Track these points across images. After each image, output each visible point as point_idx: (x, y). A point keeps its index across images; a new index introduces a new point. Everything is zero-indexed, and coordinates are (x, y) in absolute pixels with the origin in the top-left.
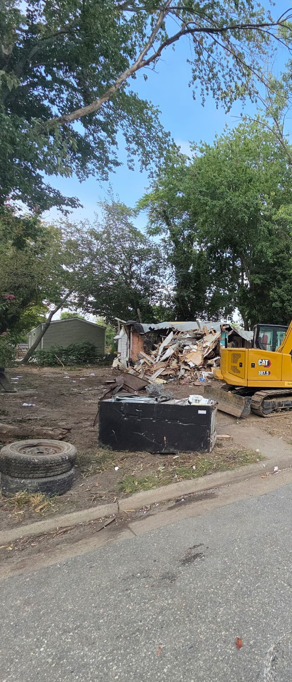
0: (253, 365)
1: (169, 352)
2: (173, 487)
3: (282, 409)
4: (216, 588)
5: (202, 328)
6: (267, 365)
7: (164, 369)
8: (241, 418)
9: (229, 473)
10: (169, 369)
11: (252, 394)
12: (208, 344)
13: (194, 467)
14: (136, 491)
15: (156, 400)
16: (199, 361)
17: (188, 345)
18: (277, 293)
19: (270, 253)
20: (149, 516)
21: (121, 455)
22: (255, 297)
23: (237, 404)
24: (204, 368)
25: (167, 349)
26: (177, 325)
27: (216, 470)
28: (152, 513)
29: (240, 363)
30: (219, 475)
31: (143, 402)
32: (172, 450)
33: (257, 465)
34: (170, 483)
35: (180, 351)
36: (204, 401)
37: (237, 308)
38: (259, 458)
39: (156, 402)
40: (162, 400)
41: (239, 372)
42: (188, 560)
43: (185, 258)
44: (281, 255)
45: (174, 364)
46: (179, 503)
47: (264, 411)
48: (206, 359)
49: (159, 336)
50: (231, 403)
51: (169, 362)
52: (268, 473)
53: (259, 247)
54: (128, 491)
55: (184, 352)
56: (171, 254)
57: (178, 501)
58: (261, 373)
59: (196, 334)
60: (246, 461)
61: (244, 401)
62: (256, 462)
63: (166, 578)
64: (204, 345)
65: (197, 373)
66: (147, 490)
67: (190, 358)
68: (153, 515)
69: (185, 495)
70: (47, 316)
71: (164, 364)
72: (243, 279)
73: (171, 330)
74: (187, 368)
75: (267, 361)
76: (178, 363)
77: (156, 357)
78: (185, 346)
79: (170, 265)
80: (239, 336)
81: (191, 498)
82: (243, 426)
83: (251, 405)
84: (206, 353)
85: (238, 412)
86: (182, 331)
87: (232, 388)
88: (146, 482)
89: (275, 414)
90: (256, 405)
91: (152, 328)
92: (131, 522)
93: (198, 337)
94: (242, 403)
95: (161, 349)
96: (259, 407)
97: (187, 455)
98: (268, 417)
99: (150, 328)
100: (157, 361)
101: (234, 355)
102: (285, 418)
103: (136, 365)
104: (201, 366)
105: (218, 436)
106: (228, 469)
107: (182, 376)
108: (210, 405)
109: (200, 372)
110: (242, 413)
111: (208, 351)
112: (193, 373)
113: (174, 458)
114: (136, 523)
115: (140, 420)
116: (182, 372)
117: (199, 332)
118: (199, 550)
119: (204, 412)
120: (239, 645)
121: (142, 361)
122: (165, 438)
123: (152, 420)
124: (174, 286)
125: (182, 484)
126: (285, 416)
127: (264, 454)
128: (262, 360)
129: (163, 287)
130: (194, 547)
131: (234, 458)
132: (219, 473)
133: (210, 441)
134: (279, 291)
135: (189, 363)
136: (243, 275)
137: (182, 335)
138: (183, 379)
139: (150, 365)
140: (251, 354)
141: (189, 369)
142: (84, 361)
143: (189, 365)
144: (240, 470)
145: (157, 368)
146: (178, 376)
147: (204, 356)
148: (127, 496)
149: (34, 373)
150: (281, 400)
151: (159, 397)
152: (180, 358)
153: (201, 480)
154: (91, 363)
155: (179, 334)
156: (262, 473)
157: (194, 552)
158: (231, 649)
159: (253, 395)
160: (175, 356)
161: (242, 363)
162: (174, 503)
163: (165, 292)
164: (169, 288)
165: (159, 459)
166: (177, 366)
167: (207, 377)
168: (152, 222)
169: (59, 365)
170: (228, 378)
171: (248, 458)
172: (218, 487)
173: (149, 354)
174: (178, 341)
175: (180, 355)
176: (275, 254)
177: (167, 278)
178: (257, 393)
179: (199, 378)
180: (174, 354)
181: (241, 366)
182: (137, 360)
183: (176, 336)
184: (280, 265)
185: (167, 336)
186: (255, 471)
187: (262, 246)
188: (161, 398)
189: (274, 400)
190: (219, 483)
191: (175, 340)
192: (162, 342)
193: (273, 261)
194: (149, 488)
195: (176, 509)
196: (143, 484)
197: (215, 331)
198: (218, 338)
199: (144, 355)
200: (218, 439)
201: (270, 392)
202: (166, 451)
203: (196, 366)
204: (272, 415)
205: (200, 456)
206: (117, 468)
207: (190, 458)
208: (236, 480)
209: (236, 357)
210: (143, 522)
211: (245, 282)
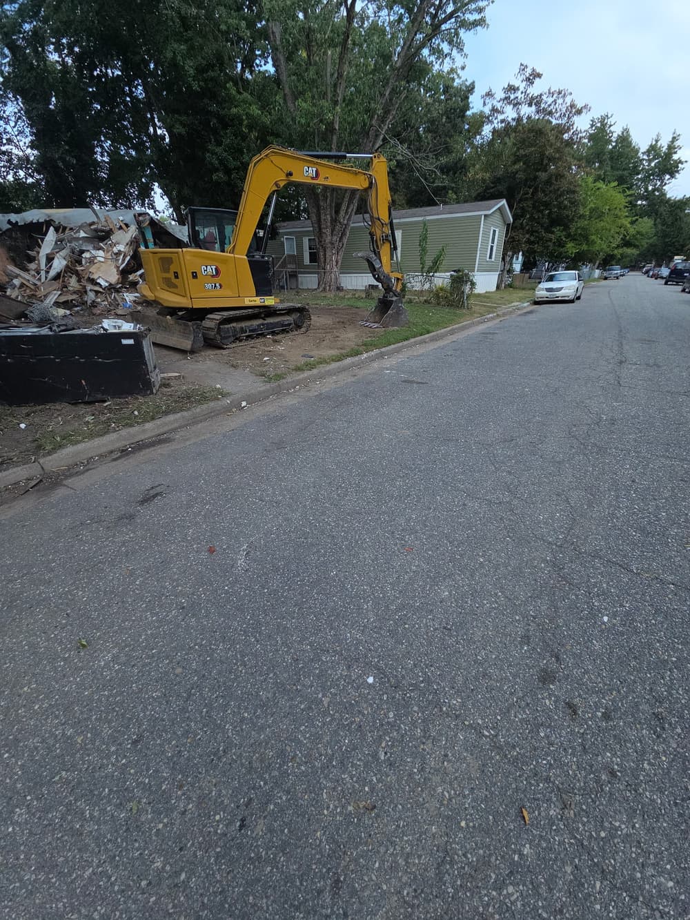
0: (195, 276)
1: (59, 264)
2: (112, 437)
3: (248, 337)
4: (183, 516)
5: (103, 220)
6: (214, 273)
7: (60, 292)
8: (192, 352)
9: (185, 414)
10: (67, 292)
11: (202, 319)
12: (121, 247)
13: (136, 413)
14: (61, 446)
15: (51, 329)
16: (114, 277)
17: (88, 251)
18: (216, 154)
19: (189, 67)
20: (88, 470)
21: (25, 410)
22: (181, 162)
23: (184, 333)
24: (126, 288)
25: (53, 259)
26: (57, 214)
27: (166, 413)
28: (91, 467)
29: (174, 272)
30: (171, 417)
31: (29, 334)
32: (99, 396)
33: (219, 402)
34: (105, 433)
35: (77, 261)
36: (127, 327)
37: (156, 184)
38: (221, 394)
39: (50, 333)
40: (59, 329)
41: (176, 287)
42: (147, 500)
43: (36, 77)
44: (211, 74)
45: (73, 281)
46: (124, 452)
47: (223, 341)
48: (124, 273)
49: (31, 237)
50: (173, 333)
51: (63, 281)
52: (234, 410)
53: (169, 55)
54: (48, 447)
55: (83, 263)
56: (9, 73)
57: (123, 451)
58: (209, 286)
59: (96, 230)
60: (204, 398)
61: (191, 329)
62: (218, 399)
63: (123, 518)
64: (115, 250)
65: (116, 296)
66: (76, 444)
67: (96, 272)
68: (93, 469)
69: (132, 444)
71: (57, 285)
72: (155, 126)
73: (49, 223)
74: (97, 288)
75: (214, 267)
76: (79, 281)
77: (38, 273)
78: (82, 252)
79: (11, 96)
80: (169, 234)
81: (140, 447)
82: (196, 361)
83: (203, 334)
84: (122, 263)
85: (187, 344)
86: (71, 226)
87: (173, 311)
88: (72, 435)
89: (238, 344)
90: (210, 333)
91: (14, 222)
92: (65, 479)
93: (102, 236)
94: (190, 330)
95: (43, 261)
96: (215, 335)
97: (122, 400)
98: (229, 348)
99: (9, 222)
100: (43, 279)
101: (161, 259)
102: (253, 347)
103: (9, 290)
104: (120, 285)
105: (162, 375)
106: (182, 410)
107: (93, 301)
108: (137, 330)
109: (121, 294)
110: (192, 345)
111: (124, 260)
112: (111, 298)
113: (105, 405)
114: (73, 479)
115: (34, 361)
116: (92, 295)
117: (100, 227)
118: (158, 490)
119: (131, 342)
120: (211, 551)
121: (16, 282)
122: (83, 382)
123: (54, 359)
124: (30, 138)
125: (124, 432)
126: (252, 345)
127: (228, 389)
128: (207, 267)
129: (10, 141)
130: (153, 488)
131: (189, 398)
132: (171, 415)
133: (151, 380)
134: (219, 150)
135: (98, 281)
136: (153, 118)
137: (72, 233)
138: (96, 306)
139: (32, 287)
140: (188, 257)
141: (101, 290)
143: (99, 284)
144: (198, 410)
145: (47, 291)
146: (86, 302)
147: (120, 269)
148: (49, 453)
150: (244, 324)
151: (53, 326)
152: (80, 272)
153: (148, 426)
155: (67, 232)
156: (227, 410)
157: (152, 492)
158: (204, 555)
159: (204, 320)
160: (72, 270)
161: (177, 273)
162: (119, 454)
163: (15, 151)
164: (22, 144)
165: (82, 409)
166: (81, 287)
167: (135, 301)
170: (162, 296)
171: (207, 395)
172: (174, 430)
173: (26, 270)
174: (68, 244)
175: (79, 268)
176: (200, 70)
177: (12, 124)
178: (209, 316)
179: (121, 304)
180: (67, 266)
181: (177, 277)
182: (7, 280)
183: (61, 236)
184: (213, 96)
185: (45, 234)
186: (218, 408)
187: (174, 53)
188: (58, 326)
189: (234, 325)
190: (173, 426)
191: (61, 242)
192: (40, 247)
193: (199, 86)
194: (78, 442)
195: (124, 459)
196: (68, 439)
197: (127, 225)
198: (135, 238)
199: (17, 271)
200: (164, 378)
201: (226, 314)
202: (91, 399)
203: (110, 284)
204: (234, 345)
205: (141, 400)
206: (23, 426)
207: (127, 403)
208: (195, 421)
209: (166, 263)
210: (81, 477)
211: (159, 132)
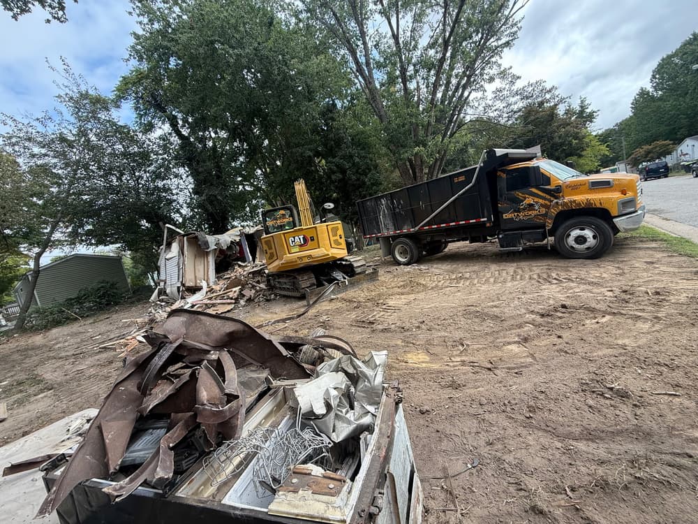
70: (32, 264)
142: (107, 305)
149: (38, 343)
154: (117, 304)
168: (141, 116)
169: (72, 319)
